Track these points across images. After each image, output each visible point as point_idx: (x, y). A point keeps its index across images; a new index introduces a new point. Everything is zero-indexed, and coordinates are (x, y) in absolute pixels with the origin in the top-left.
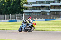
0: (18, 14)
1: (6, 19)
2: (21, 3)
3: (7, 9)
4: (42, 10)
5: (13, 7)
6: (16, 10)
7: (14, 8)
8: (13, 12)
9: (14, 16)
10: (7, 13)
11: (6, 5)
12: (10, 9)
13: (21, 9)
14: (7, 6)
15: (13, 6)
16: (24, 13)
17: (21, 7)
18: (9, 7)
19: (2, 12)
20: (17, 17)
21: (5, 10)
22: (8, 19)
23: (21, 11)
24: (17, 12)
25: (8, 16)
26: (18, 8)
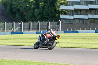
0: (51, 21)
1: (32, 29)
2: (57, 4)
3: (33, 14)
4: (90, 16)
5: (43, 10)
6: (49, 15)
7: (44, 12)
8: (44, 18)
9: (45, 24)
10: (34, 19)
11: (33, 6)
12: (39, 14)
13: (57, 13)
14: (34, 9)
15: (43, 8)
16: (60, 19)
17: (55, 10)
18: (36, 10)
19: (26, 17)
20: (49, 27)
21: (30, 15)
22: (35, 29)
23: (56, 17)
24: (50, 18)
25: (36, 24)
26: (52, 12)
